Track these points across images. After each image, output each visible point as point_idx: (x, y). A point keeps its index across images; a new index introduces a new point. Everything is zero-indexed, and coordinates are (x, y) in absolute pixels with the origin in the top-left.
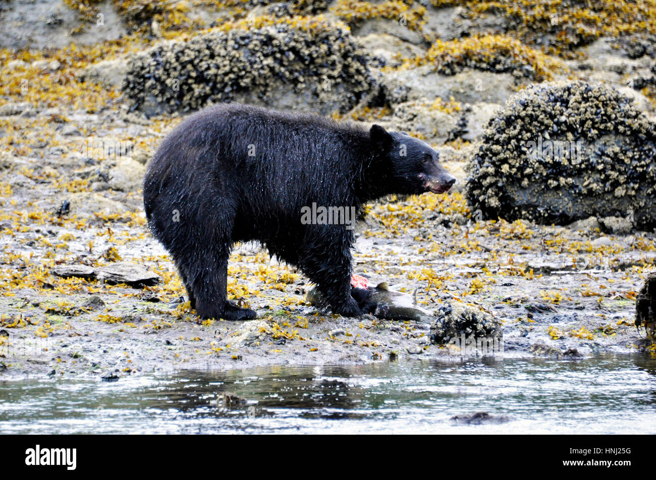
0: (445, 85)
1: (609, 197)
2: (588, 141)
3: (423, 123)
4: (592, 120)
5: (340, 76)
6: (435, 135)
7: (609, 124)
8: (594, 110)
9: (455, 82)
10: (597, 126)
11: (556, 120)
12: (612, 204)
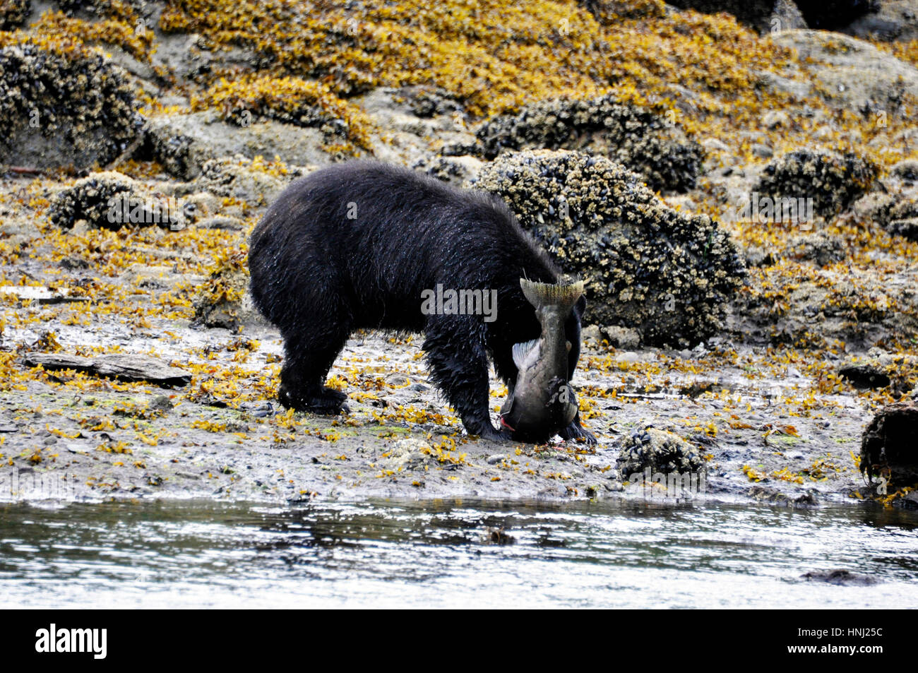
0: (238, 137)
1: (613, 301)
2: (589, 228)
3: (244, 188)
4: (596, 202)
5: (100, 118)
6: (260, 204)
7: (616, 209)
8: (598, 190)
9: (251, 135)
10: (602, 210)
11: (552, 199)
12: (615, 310)
